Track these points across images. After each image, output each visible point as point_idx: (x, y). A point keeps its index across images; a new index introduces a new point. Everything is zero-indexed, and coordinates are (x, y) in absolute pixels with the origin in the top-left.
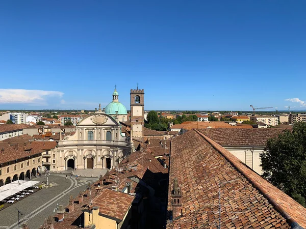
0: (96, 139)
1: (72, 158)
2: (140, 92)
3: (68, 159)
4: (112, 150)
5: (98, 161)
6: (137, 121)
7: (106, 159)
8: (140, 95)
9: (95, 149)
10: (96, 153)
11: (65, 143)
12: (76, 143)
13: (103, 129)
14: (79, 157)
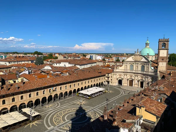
0: (135, 70)
1: (121, 79)
2: (166, 40)
4: (145, 77)
5: (135, 82)
6: (163, 60)
7: (141, 82)
8: (166, 43)
9: (134, 76)
10: (135, 78)
11: (117, 71)
12: (123, 71)
13: (139, 64)
14: (124, 79)
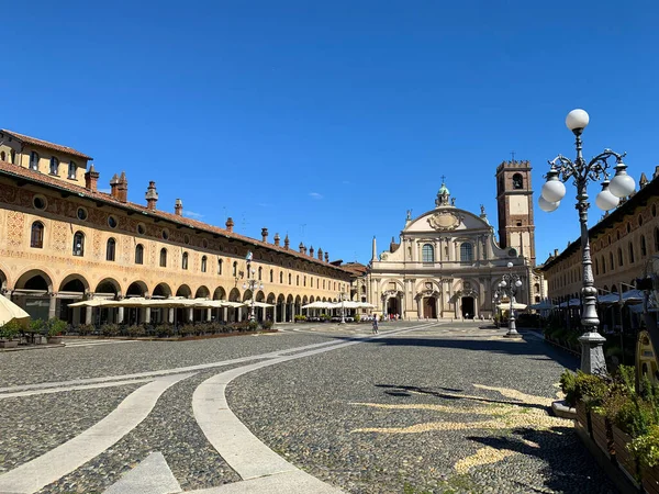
0: (439, 260)
1: (394, 296)
2: (523, 166)
3: (388, 297)
6: (519, 224)
7: (463, 299)
8: (523, 174)
10: (441, 287)
11: (382, 266)
12: (401, 267)
13: (453, 239)
14: (407, 294)
